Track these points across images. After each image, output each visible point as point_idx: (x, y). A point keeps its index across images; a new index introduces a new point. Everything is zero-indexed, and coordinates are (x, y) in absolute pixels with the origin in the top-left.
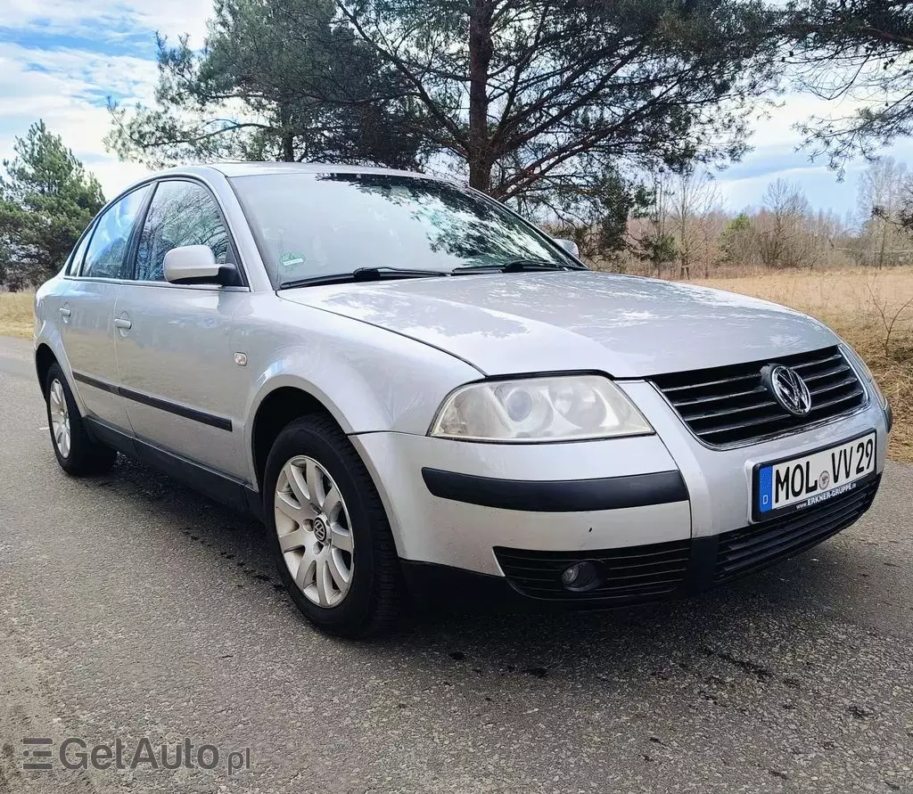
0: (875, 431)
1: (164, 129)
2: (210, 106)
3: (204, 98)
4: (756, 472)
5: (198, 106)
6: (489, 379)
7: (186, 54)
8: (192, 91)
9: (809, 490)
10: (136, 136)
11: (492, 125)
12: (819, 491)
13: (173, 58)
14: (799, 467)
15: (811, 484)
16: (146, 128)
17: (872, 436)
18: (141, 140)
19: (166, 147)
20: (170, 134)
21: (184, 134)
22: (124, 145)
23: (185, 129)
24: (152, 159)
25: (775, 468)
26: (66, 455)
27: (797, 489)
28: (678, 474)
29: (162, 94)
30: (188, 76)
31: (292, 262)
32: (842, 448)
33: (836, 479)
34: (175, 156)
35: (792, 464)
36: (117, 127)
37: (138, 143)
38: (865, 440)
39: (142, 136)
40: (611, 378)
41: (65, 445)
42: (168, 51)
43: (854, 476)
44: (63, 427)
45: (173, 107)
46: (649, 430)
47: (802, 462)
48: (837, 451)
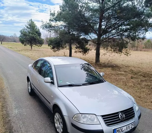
0: (135, 122)
1: (50, 25)
2: (57, 22)
3: (56, 21)
4: (114, 130)
5: (55, 22)
6: (80, 113)
7: (54, 14)
8: (55, 20)
9: (122, 131)
10: (45, 26)
11: (103, 28)
12: (124, 131)
13: (52, 14)
14: (121, 129)
15: (123, 131)
16: (47, 25)
17: (134, 123)
18: (46, 27)
19: (50, 28)
20: (50, 26)
21: (53, 26)
22: (43, 27)
23: (53, 25)
24: (47, 30)
25: (117, 129)
26: (30, 92)
27: (120, 131)
28: (103, 130)
29: (50, 20)
30: (54, 17)
31: (60, 82)
32: (128, 125)
33: (127, 129)
34: (51, 30)
35: (119, 129)
36: (43, 25)
37: (45, 27)
38: (133, 124)
39: (46, 26)
40: (96, 115)
41: (30, 91)
42: (52, 13)
43: (130, 128)
44: (30, 88)
45: (51, 22)
46: (100, 123)
47: (121, 128)
48: (127, 126)
